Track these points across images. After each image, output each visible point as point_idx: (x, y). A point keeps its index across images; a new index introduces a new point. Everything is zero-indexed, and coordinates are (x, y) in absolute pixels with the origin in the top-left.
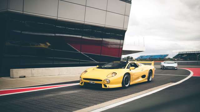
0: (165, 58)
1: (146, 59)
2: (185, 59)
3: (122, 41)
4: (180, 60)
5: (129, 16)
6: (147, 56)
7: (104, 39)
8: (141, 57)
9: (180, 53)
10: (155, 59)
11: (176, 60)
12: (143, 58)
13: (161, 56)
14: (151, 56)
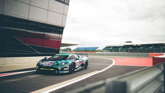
0: (96, 50)
1: (81, 50)
2: (111, 51)
3: (61, 35)
4: (107, 52)
5: (67, 16)
6: (82, 48)
7: (45, 33)
8: (78, 48)
9: (107, 46)
10: (89, 50)
11: (104, 51)
12: (79, 49)
13: (93, 48)
14: (86, 48)
